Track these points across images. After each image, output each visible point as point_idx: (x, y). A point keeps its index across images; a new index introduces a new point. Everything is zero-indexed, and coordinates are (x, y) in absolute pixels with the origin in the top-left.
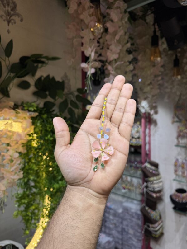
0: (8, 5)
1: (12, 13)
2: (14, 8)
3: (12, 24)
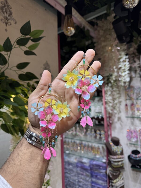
1: (9, 18)
3: (9, 25)
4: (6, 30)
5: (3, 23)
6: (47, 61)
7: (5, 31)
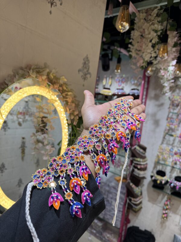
3: (54, 6)
4: (51, 12)
5: (49, 3)
6: (87, 55)
7: (49, 13)
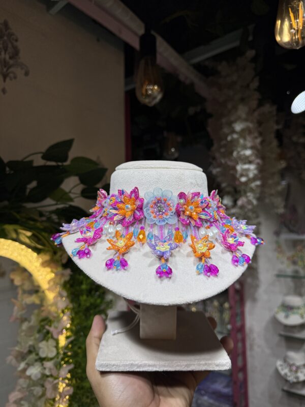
0: (6, 51)
1: (11, 62)
2: (15, 54)
3: (11, 79)
4: (4, 91)
7: (1, 93)
